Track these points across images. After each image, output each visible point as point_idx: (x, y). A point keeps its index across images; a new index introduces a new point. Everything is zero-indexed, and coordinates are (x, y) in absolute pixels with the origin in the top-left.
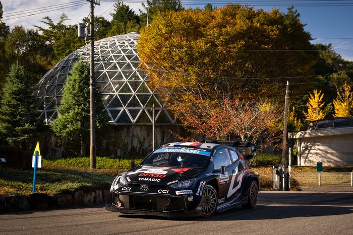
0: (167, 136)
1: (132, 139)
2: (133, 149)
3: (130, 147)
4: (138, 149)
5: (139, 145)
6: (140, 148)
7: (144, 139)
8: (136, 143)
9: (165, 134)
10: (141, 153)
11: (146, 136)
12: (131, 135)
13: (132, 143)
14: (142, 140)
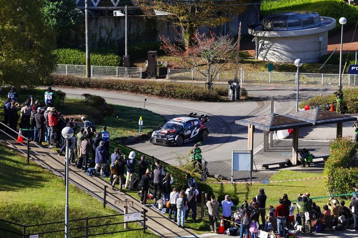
0: (133, 27)
1: (100, 30)
2: (101, 39)
3: (98, 38)
4: (106, 39)
5: (107, 36)
6: (108, 39)
7: (112, 30)
8: (104, 34)
9: (132, 26)
10: (108, 43)
11: (113, 27)
12: (99, 26)
13: (100, 34)
14: (110, 31)
